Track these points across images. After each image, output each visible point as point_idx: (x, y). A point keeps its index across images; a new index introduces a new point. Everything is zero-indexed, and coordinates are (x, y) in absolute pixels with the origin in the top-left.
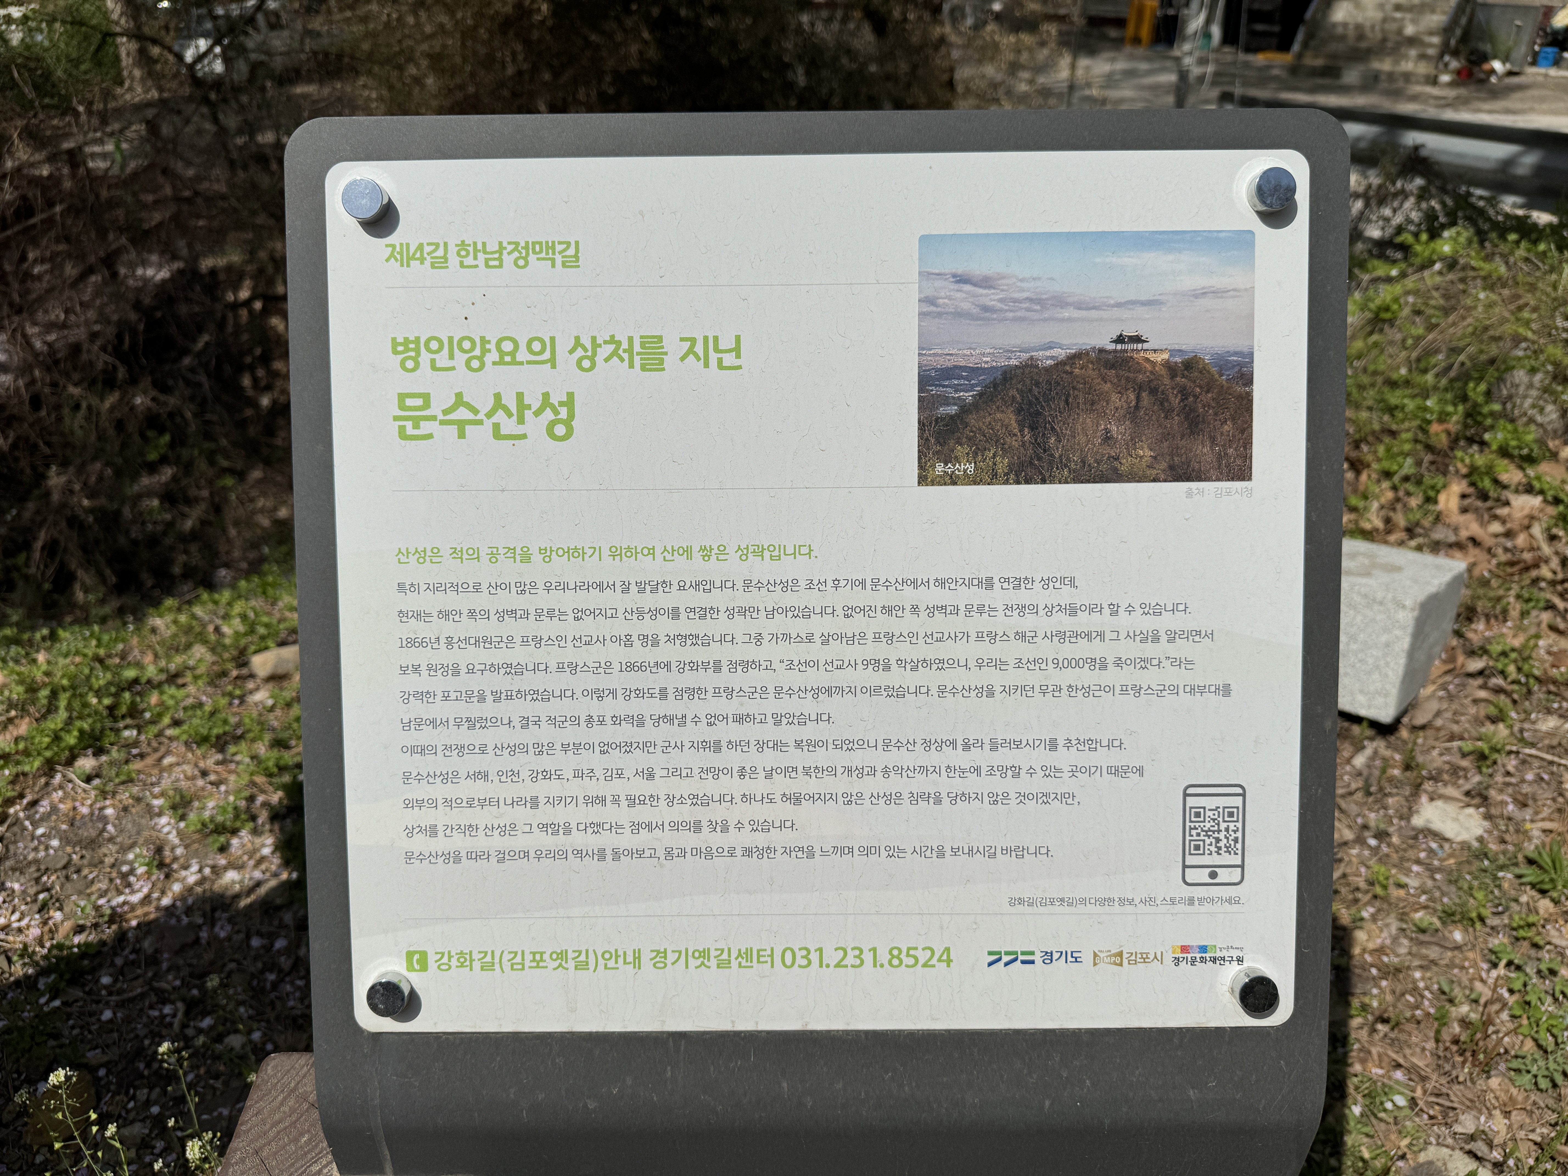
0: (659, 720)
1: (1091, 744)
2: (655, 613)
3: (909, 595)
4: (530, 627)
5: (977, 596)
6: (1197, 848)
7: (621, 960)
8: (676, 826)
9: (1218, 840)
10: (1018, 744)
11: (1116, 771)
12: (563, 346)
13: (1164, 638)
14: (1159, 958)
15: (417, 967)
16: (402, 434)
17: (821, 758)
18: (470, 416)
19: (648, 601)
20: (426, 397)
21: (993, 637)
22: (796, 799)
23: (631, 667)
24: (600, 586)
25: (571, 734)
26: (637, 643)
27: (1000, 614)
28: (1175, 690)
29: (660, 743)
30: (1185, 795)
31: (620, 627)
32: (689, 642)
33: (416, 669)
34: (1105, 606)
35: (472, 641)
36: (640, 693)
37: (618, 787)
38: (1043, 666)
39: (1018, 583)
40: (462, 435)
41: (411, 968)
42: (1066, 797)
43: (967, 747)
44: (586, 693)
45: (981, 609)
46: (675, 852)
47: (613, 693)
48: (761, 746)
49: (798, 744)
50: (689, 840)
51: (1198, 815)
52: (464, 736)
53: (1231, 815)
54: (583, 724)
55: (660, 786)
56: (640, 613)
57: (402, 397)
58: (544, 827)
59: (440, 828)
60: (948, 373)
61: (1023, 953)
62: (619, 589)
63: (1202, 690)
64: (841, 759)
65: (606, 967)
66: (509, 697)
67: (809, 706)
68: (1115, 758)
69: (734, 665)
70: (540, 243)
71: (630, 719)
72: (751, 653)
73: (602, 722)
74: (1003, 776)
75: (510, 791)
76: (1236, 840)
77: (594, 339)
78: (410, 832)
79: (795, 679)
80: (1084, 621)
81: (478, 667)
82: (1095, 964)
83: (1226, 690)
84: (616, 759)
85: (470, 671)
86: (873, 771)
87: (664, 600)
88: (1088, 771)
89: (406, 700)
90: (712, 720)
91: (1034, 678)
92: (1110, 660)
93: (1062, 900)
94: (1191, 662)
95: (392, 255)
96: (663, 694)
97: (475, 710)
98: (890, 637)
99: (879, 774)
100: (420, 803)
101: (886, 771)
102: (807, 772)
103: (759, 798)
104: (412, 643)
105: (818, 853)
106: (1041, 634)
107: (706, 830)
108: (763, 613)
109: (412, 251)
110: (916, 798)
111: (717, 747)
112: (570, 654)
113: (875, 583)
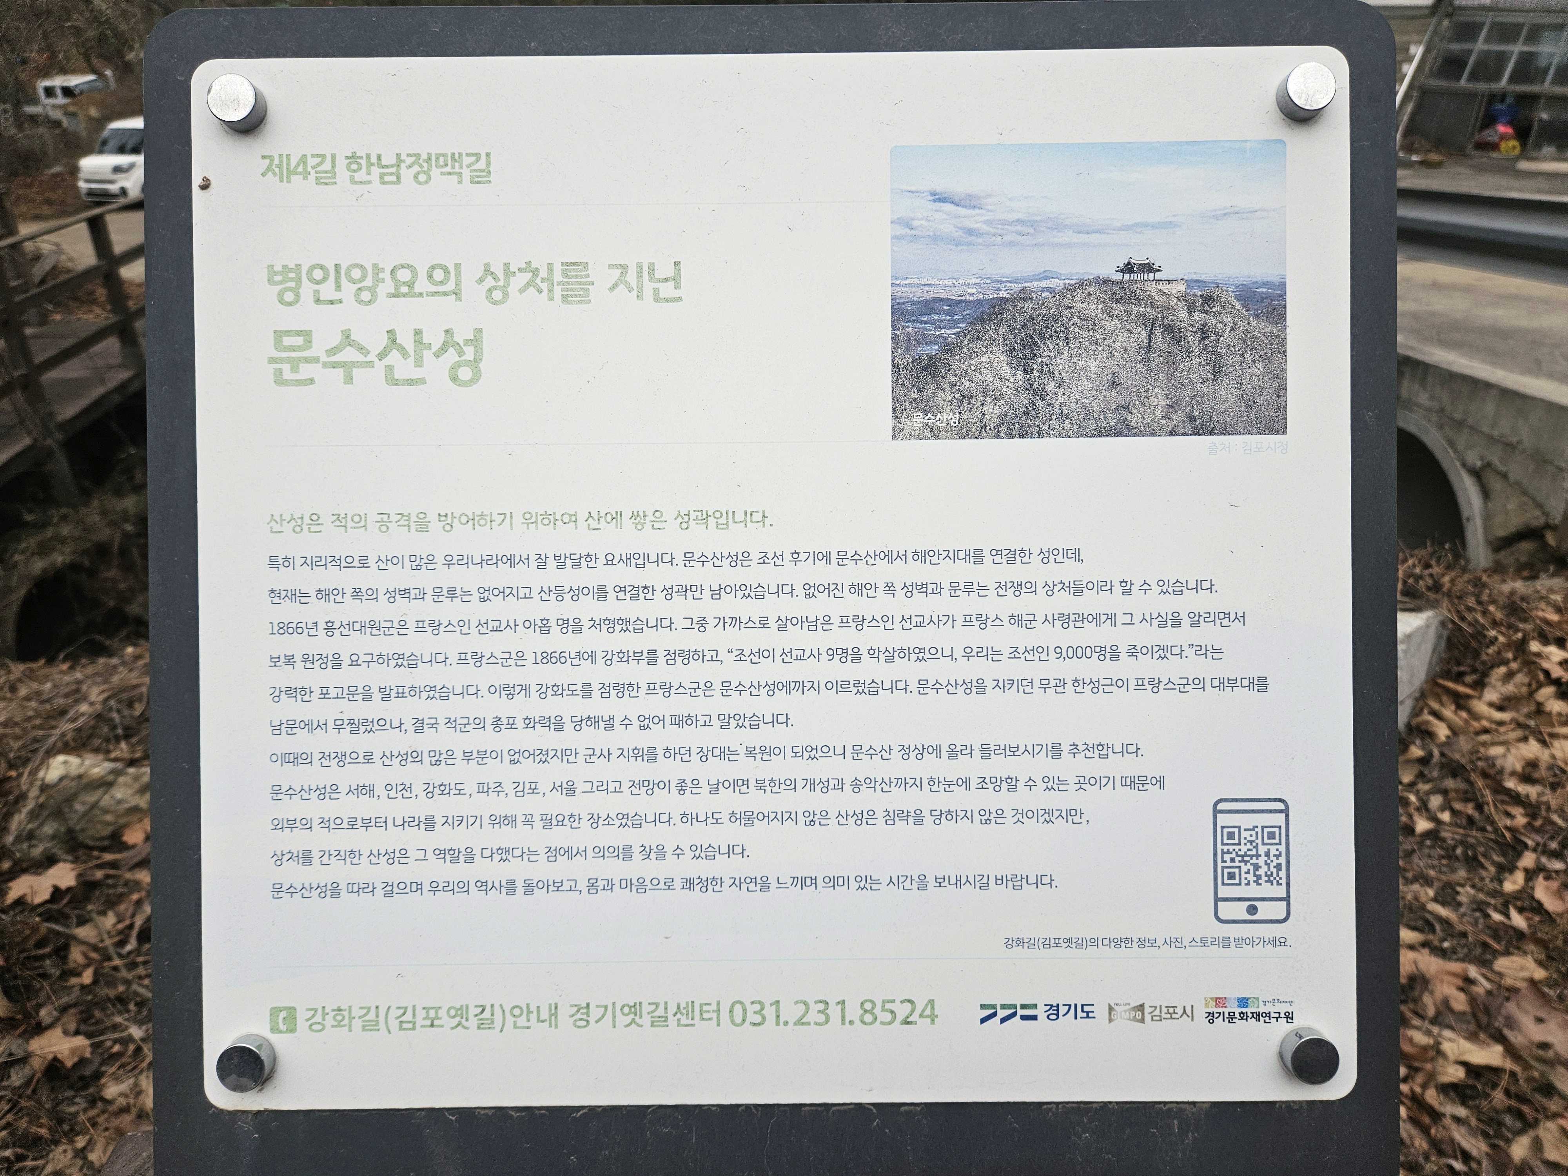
0: (579, 723)
1: (1102, 750)
2: (577, 593)
3: (882, 572)
4: (426, 610)
5: (964, 572)
6: (1231, 876)
7: (533, 1017)
8: (601, 852)
9: (1257, 867)
10: (1014, 751)
11: (1134, 783)
12: (471, 274)
13: (1186, 622)
14: (1188, 1013)
15: (282, 1027)
16: (279, 380)
17: (777, 768)
18: (360, 357)
19: (570, 578)
20: (306, 334)
21: (983, 621)
22: (747, 819)
23: (547, 658)
24: (511, 561)
25: (477, 740)
26: (555, 629)
27: (992, 593)
28: (1199, 684)
29: (582, 752)
30: (1216, 812)
31: (536, 610)
32: (618, 628)
33: (290, 660)
34: (1116, 584)
35: (357, 626)
36: (558, 690)
37: (533, 805)
38: (1044, 656)
39: (1012, 556)
40: (349, 379)
41: (274, 1029)
42: (1072, 815)
43: (953, 754)
44: (493, 690)
45: (968, 588)
46: (601, 884)
47: (525, 689)
48: (704, 755)
49: (750, 752)
50: (615, 869)
51: (1231, 836)
52: (345, 742)
53: (1271, 836)
54: (489, 727)
55: (582, 804)
56: (559, 593)
57: (279, 335)
58: (441, 853)
59: (316, 854)
60: (929, 306)
61: (1023, 1007)
62: (533, 564)
63: (1233, 683)
64: (801, 769)
65: (515, 1026)
66: (400, 695)
67: (765, 705)
68: (1130, 766)
69: (672, 656)
70: (444, 155)
71: (545, 721)
72: (692, 640)
73: (512, 726)
74: (997, 789)
75: (400, 809)
76: (1279, 867)
77: (507, 265)
78: (279, 859)
79: (745, 673)
80: (1090, 603)
81: (363, 658)
82: (1110, 1020)
83: (1262, 685)
84: (527, 770)
85: (354, 663)
86: (840, 785)
87: (584, 577)
88: (1097, 782)
89: (276, 699)
90: (646, 723)
91: (1034, 670)
92: (1123, 649)
93: (1069, 940)
94: (1219, 651)
95: (269, 169)
96: (587, 691)
97: (359, 710)
98: (860, 622)
99: (848, 788)
100: (292, 824)
101: (856, 785)
102: (760, 785)
103: (702, 817)
104: (285, 628)
105: (774, 884)
106: (1040, 618)
107: (637, 856)
108: (707, 593)
109: (293, 164)
110: (891, 817)
111: (651, 755)
112: (475, 643)
113: (842, 556)
